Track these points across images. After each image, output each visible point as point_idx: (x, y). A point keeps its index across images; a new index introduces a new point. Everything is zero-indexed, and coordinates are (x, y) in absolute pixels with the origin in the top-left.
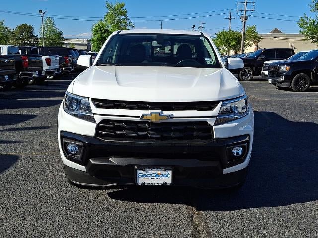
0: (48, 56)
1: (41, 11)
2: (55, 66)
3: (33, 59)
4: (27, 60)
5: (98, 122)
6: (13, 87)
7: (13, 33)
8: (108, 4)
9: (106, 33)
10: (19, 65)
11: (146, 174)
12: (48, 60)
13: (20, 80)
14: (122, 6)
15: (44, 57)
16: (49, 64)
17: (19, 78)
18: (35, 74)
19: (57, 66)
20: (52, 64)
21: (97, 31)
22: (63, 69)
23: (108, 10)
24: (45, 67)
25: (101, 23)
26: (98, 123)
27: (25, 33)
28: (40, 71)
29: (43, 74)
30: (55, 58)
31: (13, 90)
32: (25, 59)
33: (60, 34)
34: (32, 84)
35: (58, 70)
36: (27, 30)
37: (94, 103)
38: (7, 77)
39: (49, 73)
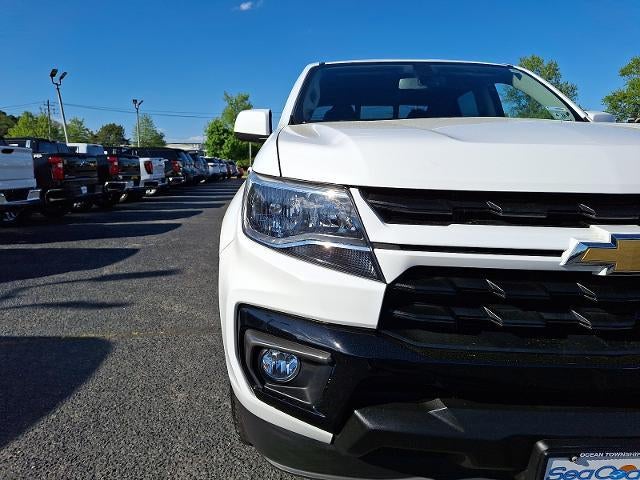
0: (148, 159)
1: (135, 101)
2: (158, 174)
3: (126, 162)
4: (116, 164)
5: (390, 276)
6: (94, 206)
7: (96, 137)
8: (226, 94)
9: (225, 135)
10: (104, 171)
11: (580, 468)
12: (148, 166)
13: (105, 195)
14: (246, 99)
15: (142, 161)
16: (149, 171)
17: (103, 191)
18: (129, 185)
19: (163, 175)
20: (154, 171)
21: (213, 132)
22: (171, 179)
23: (226, 104)
24: (145, 176)
25: (217, 121)
26: (390, 278)
27: (112, 137)
28: (137, 182)
29: (141, 186)
30: (159, 163)
31: (94, 211)
32: (112, 162)
33: (162, 136)
34: (125, 201)
35: (163, 180)
36: (116, 131)
37: (372, 206)
38: (84, 190)
39: (150, 184)
